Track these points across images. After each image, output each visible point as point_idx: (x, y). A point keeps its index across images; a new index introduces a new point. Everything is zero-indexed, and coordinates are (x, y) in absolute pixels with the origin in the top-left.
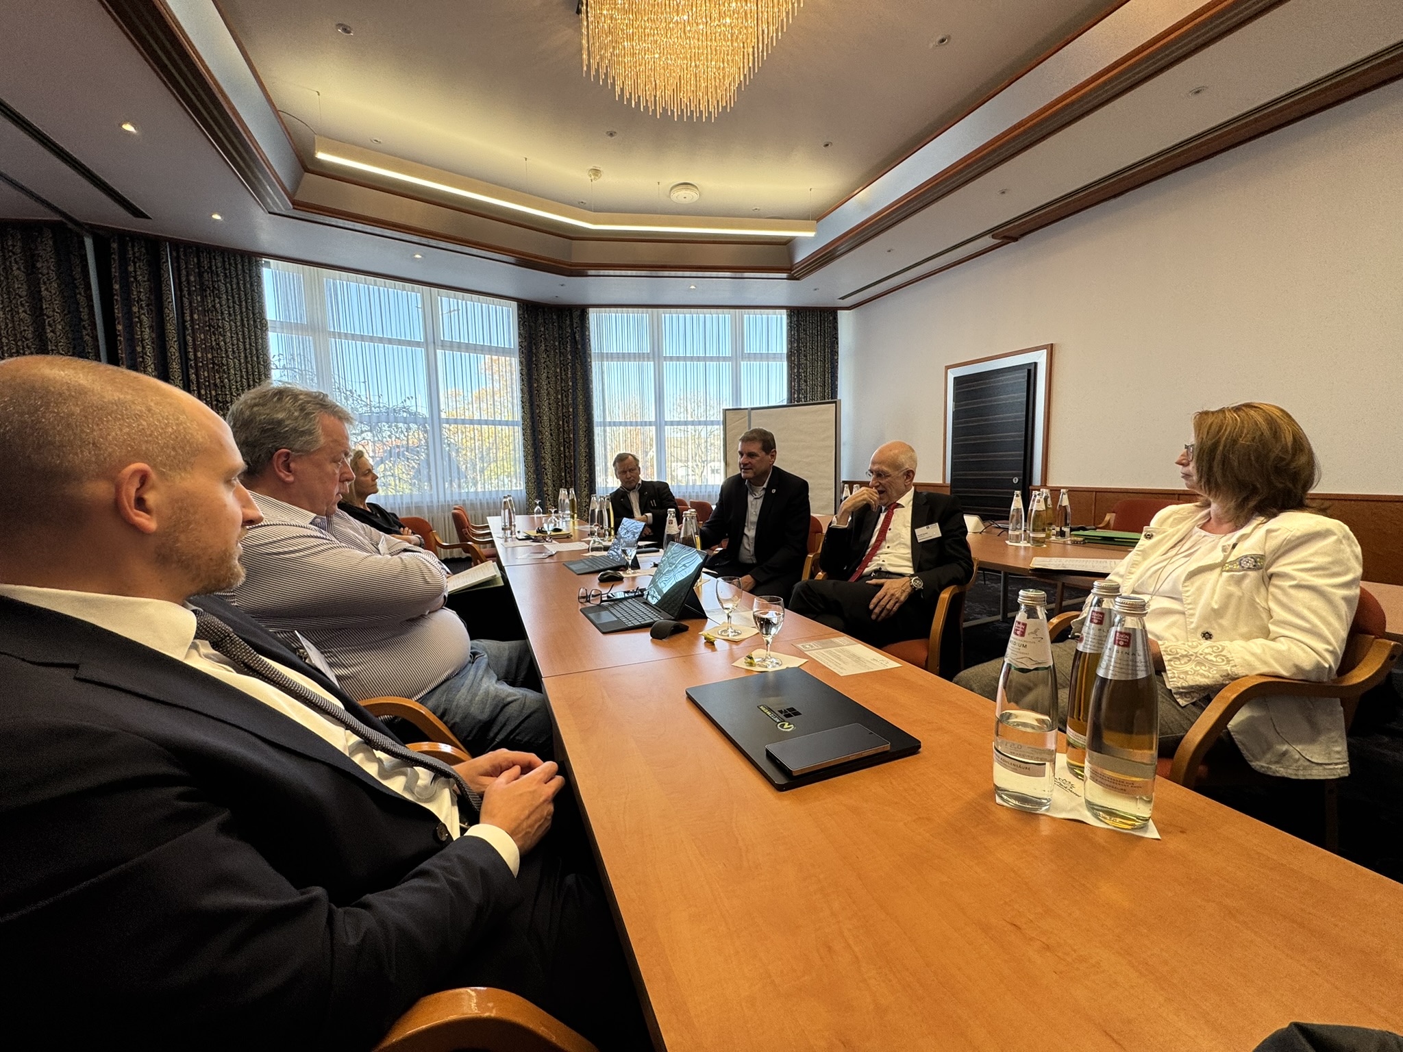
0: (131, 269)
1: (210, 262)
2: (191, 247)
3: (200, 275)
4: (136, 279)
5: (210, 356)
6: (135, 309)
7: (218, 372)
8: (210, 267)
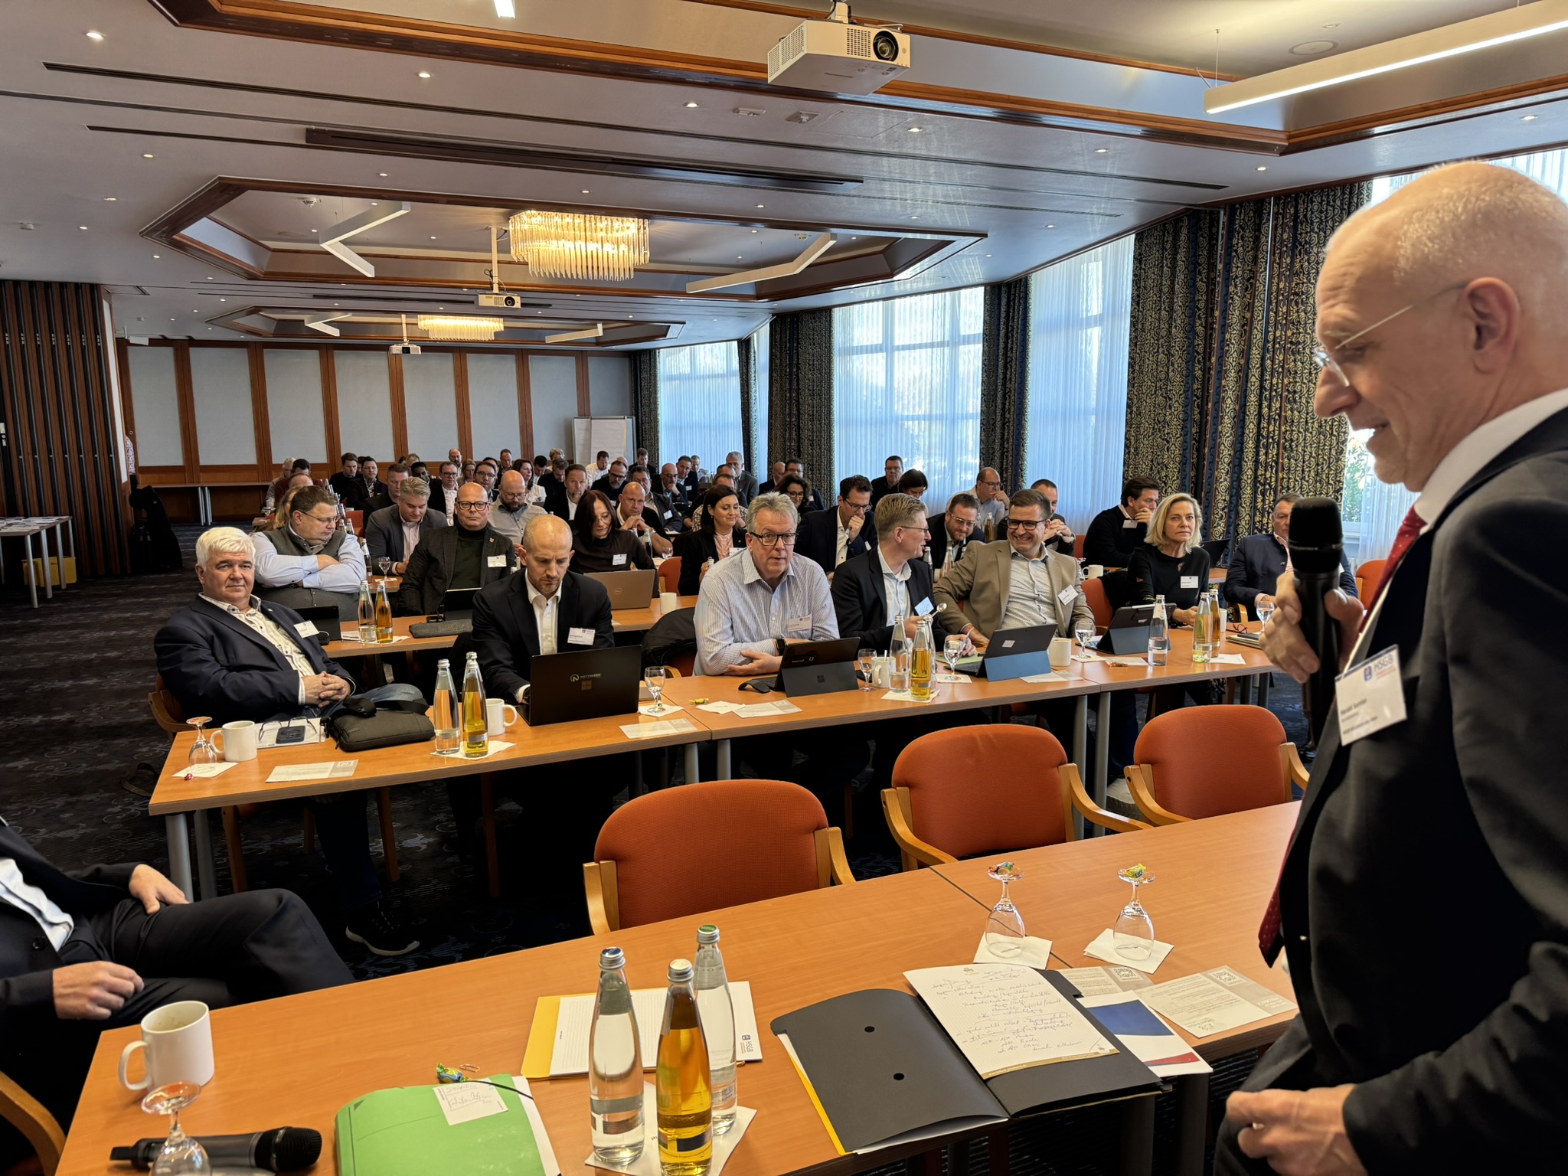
0: (1235, 241)
1: (1307, 209)
2: (1290, 196)
3: (1295, 228)
4: (1236, 251)
5: (1289, 333)
6: (1231, 289)
7: (1293, 353)
8: (1305, 216)
